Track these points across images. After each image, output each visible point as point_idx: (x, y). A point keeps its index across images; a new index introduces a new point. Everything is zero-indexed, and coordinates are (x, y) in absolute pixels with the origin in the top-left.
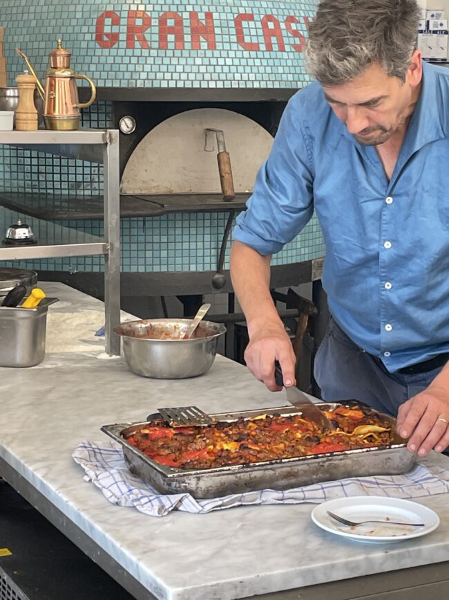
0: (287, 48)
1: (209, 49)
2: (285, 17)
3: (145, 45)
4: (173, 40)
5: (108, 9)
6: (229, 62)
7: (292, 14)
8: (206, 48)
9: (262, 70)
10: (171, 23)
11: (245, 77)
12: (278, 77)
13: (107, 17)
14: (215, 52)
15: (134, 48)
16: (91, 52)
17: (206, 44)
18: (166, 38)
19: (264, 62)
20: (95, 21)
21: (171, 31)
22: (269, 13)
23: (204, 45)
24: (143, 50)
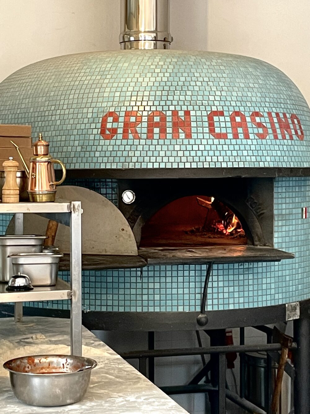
0: (251, 136)
1: (186, 138)
2: (251, 113)
3: (137, 136)
4: (158, 132)
5: (111, 111)
6: (202, 148)
7: (257, 110)
8: (184, 137)
9: (229, 153)
10: (157, 119)
11: (215, 159)
12: (243, 159)
13: (110, 116)
14: (190, 140)
15: (128, 139)
16: (96, 143)
17: (184, 134)
18: (153, 131)
19: (231, 148)
20: (101, 119)
21: (157, 125)
22: (237, 109)
23: (182, 136)
24: (135, 140)
